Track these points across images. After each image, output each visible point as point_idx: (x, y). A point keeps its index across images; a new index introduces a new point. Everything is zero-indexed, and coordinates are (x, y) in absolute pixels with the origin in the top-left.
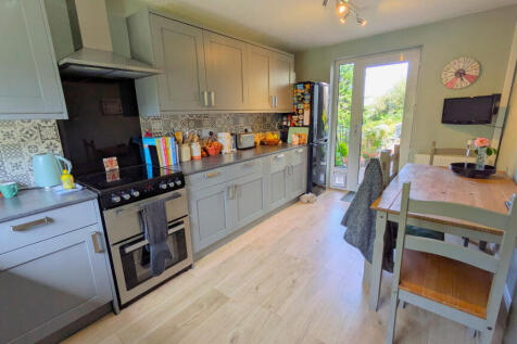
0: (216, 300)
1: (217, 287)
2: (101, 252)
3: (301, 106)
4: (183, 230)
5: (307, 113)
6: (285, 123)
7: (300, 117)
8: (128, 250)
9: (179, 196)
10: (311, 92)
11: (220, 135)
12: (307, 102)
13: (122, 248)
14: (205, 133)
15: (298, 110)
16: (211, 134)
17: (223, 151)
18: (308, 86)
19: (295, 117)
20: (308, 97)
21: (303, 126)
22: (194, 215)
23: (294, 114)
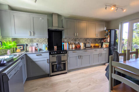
0: (68, 81)
1: (70, 79)
2: (48, 63)
3: (107, 36)
4: (65, 63)
5: (109, 39)
6: (102, 41)
7: (107, 40)
8: (53, 64)
9: (65, 55)
10: (110, 32)
11: (80, 43)
12: (109, 35)
13: (52, 63)
14: (77, 43)
15: (106, 37)
16: (78, 43)
17: (81, 47)
18: (109, 31)
19: (105, 40)
20: (109, 34)
21: (107, 42)
22: (69, 61)
23: (105, 39)
